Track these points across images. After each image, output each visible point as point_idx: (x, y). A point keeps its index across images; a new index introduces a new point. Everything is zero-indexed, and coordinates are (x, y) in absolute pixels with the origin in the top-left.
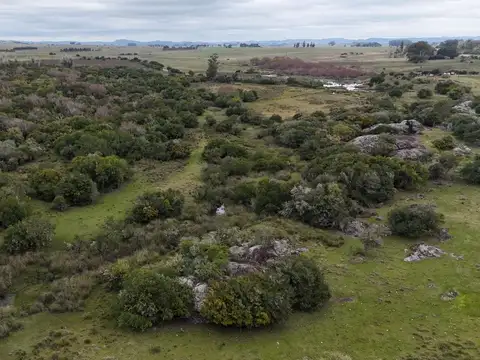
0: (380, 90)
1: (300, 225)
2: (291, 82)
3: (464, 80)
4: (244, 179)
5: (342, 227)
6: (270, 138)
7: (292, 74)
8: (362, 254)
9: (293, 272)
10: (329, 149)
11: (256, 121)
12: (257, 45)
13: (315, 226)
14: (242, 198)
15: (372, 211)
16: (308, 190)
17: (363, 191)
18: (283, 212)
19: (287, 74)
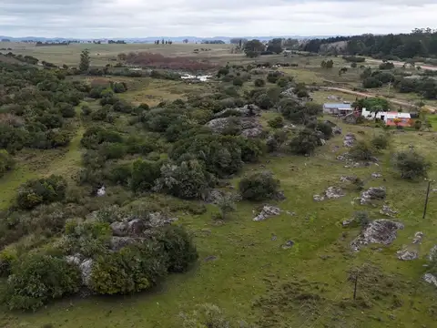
0: (226, 80)
1: (170, 198)
2: (154, 75)
3: (288, 71)
4: (121, 162)
5: (203, 197)
6: (139, 125)
7: (155, 68)
8: (221, 218)
9: (167, 240)
10: (189, 132)
11: (127, 110)
12: (123, 42)
13: (184, 198)
14: (120, 179)
15: (226, 181)
16: (174, 168)
17: (219, 166)
18: (155, 188)
19: (150, 67)
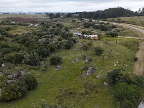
0: (44, 26)
1: (27, 65)
2: (20, 24)
3: (62, 23)
4: (10, 54)
5: (39, 64)
6: (16, 41)
7: (20, 22)
8: (44, 71)
9: (27, 80)
10: (33, 43)
11: (11, 36)
12: (8, 13)
13: (32, 65)
14: (10, 60)
15: (45, 59)
16: (29, 55)
17: (43, 54)
18: (22, 63)
19: (18, 22)
